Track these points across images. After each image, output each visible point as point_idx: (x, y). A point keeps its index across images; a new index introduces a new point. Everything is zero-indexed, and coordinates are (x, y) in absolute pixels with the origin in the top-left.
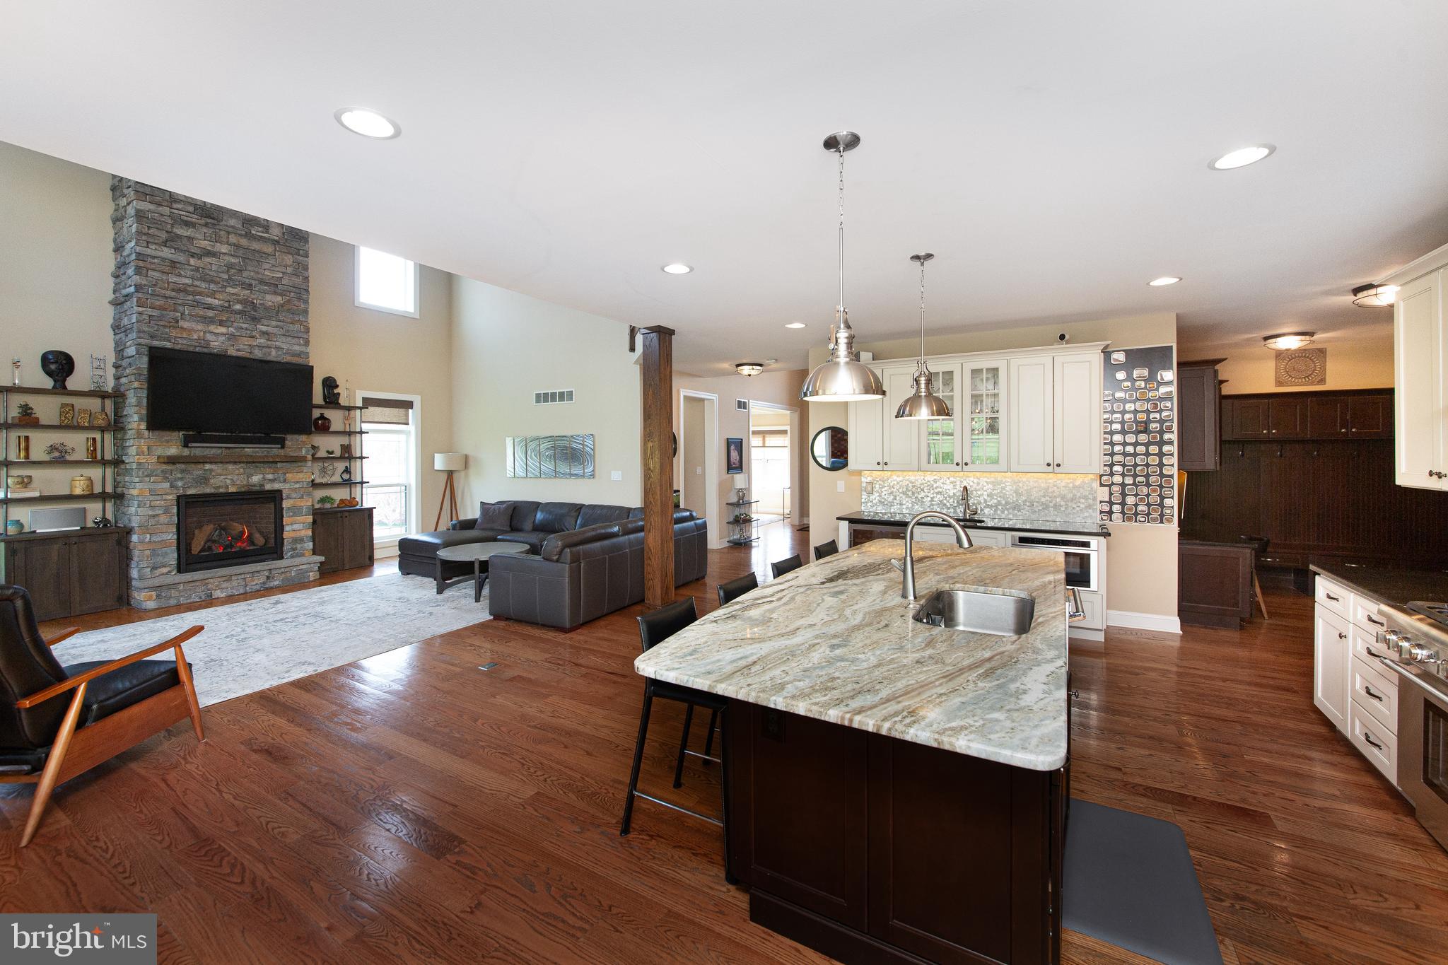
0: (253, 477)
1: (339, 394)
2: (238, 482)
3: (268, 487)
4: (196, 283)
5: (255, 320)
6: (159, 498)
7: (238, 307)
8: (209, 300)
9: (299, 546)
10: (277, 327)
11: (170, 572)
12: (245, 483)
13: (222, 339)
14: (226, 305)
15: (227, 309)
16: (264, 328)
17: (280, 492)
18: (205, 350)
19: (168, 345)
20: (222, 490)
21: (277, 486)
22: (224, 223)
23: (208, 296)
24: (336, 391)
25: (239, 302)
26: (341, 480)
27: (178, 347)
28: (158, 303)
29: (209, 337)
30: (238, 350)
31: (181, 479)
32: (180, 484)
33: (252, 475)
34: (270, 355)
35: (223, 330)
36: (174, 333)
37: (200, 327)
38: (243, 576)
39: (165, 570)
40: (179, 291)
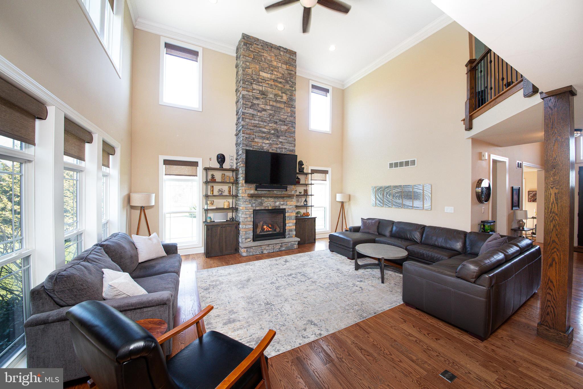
0: (277, 203)
1: (304, 168)
2: (272, 205)
3: (281, 207)
4: (260, 123)
5: (278, 137)
6: (248, 210)
7: (273, 132)
8: (264, 130)
9: (291, 233)
10: (285, 139)
11: (251, 241)
12: (274, 205)
13: (267, 145)
14: (269, 131)
15: (269, 133)
16: (281, 140)
17: (285, 209)
18: (262, 150)
19: (251, 149)
20: (267, 208)
21: (284, 207)
22: (268, 96)
23: (263, 128)
24: (303, 167)
25: (273, 130)
26: (303, 204)
27: (254, 149)
28: (248, 132)
29: (264, 145)
30: (272, 150)
31: (255, 203)
32: (254, 205)
33: (276, 202)
34: (282, 151)
35: (267, 142)
36: (253, 144)
37: (261, 141)
38: (273, 245)
39: (249, 240)
40: (255, 126)
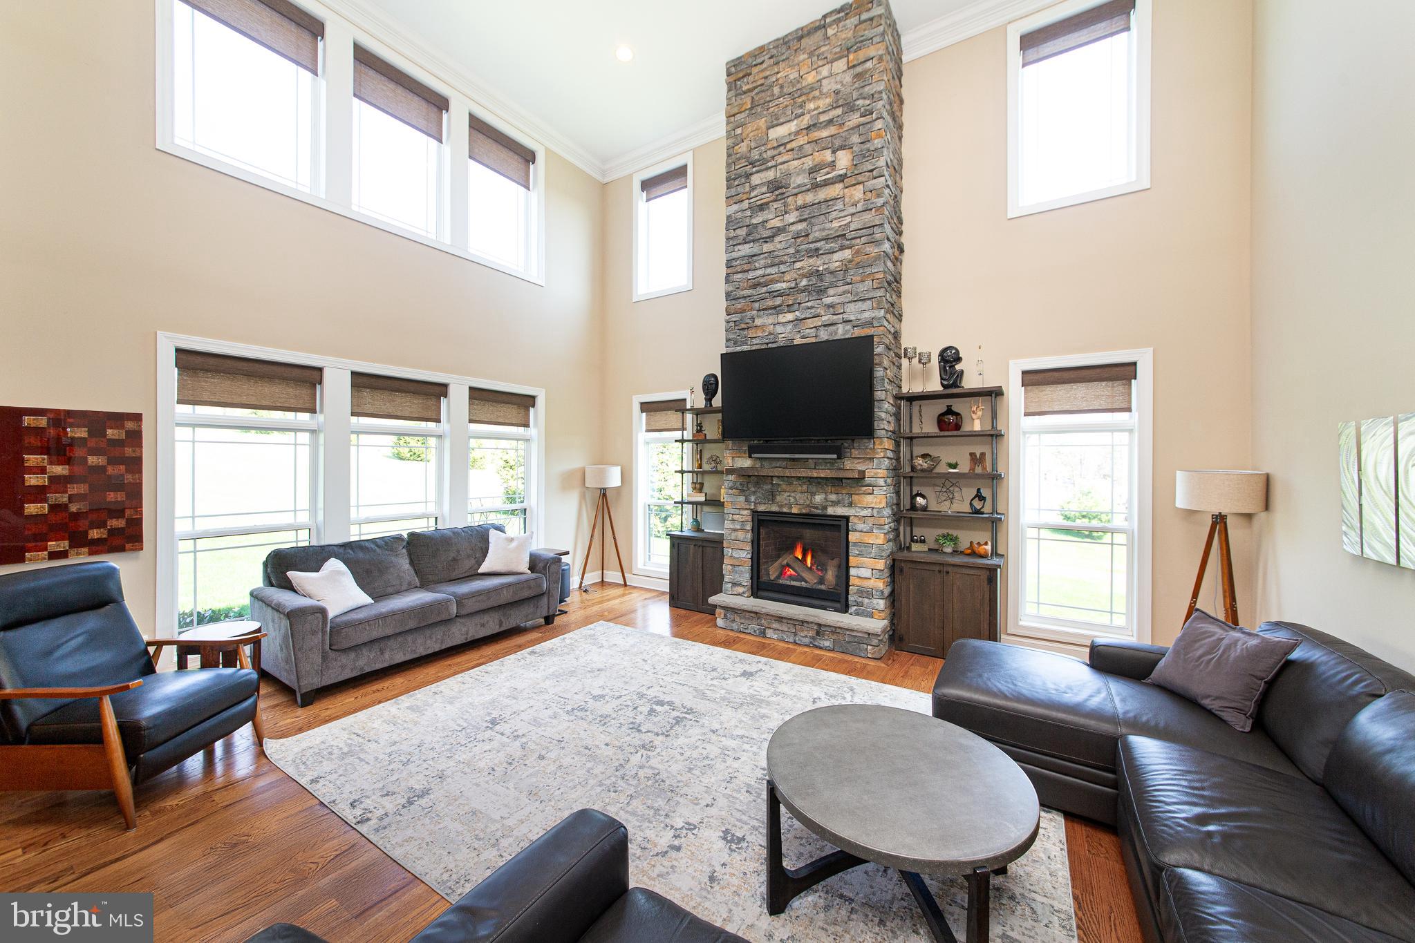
0: (816, 497)
1: (962, 372)
2: (801, 502)
3: (830, 511)
4: (769, 271)
5: (821, 292)
6: (737, 511)
7: (804, 282)
8: (778, 286)
9: (866, 601)
10: (844, 292)
11: (744, 593)
12: (808, 503)
13: (790, 326)
14: (793, 285)
15: (795, 290)
16: (828, 300)
17: (847, 518)
18: (774, 345)
19: (746, 348)
20: (785, 510)
21: (840, 511)
22: (792, 186)
23: (778, 281)
24: (957, 368)
25: (804, 276)
27: (754, 348)
28: (739, 306)
29: (779, 329)
30: (803, 337)
31: (754, 493)
32: (753, 498)
33: (815, 494)
34: (836, 334)
35: (790, 316)
36: (751, 333)
37: (771, 320)
39: (741, 590)
40: (755, 286)
